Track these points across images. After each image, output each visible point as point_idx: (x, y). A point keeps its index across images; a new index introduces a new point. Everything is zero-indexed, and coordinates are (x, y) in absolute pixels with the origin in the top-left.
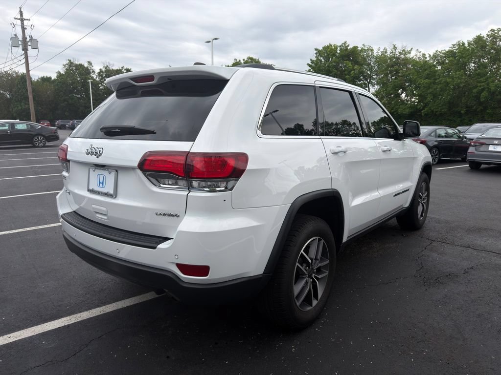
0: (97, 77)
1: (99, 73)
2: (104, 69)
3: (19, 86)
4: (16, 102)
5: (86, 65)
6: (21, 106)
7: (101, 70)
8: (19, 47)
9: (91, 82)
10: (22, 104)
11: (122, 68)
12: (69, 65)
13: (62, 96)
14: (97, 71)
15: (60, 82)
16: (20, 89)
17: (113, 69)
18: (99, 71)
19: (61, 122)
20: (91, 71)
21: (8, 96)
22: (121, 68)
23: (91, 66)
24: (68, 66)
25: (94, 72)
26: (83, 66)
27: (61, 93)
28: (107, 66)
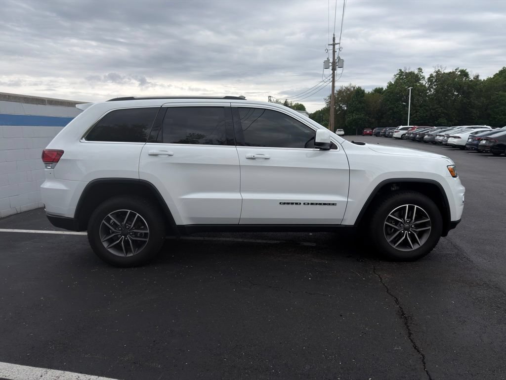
0: (426, 83)
1: (429, 79)
2: (434, 74)
3: (354, 100)
4: (350, 113)
5: (416, 72)
6: (353, 116)
7: (431, 75)
8: (328, 68)
9: (412, 89)
10: (354, 114)
11: (456, 70)
12: (400, 75)
13: (389, 105)
14: (427, 76)
15: (389, 92)
16: (354, 101)
17: (444, 73)
18: (429, 76)
19: (378, 129)
20: (421, 77)
21: (346, 108)
22: (454, 71)
23: (421, 73)
24: (398, 76)
25: (424, 78)
26: (414, 73)
27: (389, 102)
28: (439, 71)
